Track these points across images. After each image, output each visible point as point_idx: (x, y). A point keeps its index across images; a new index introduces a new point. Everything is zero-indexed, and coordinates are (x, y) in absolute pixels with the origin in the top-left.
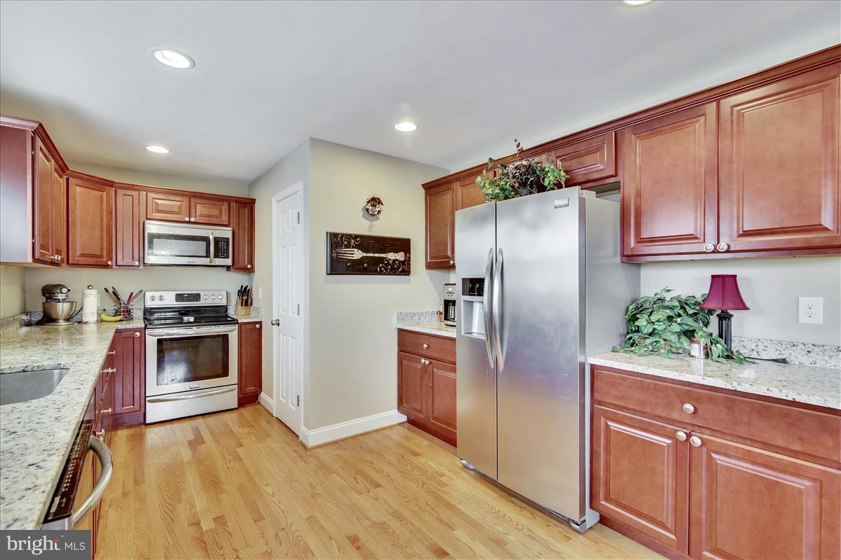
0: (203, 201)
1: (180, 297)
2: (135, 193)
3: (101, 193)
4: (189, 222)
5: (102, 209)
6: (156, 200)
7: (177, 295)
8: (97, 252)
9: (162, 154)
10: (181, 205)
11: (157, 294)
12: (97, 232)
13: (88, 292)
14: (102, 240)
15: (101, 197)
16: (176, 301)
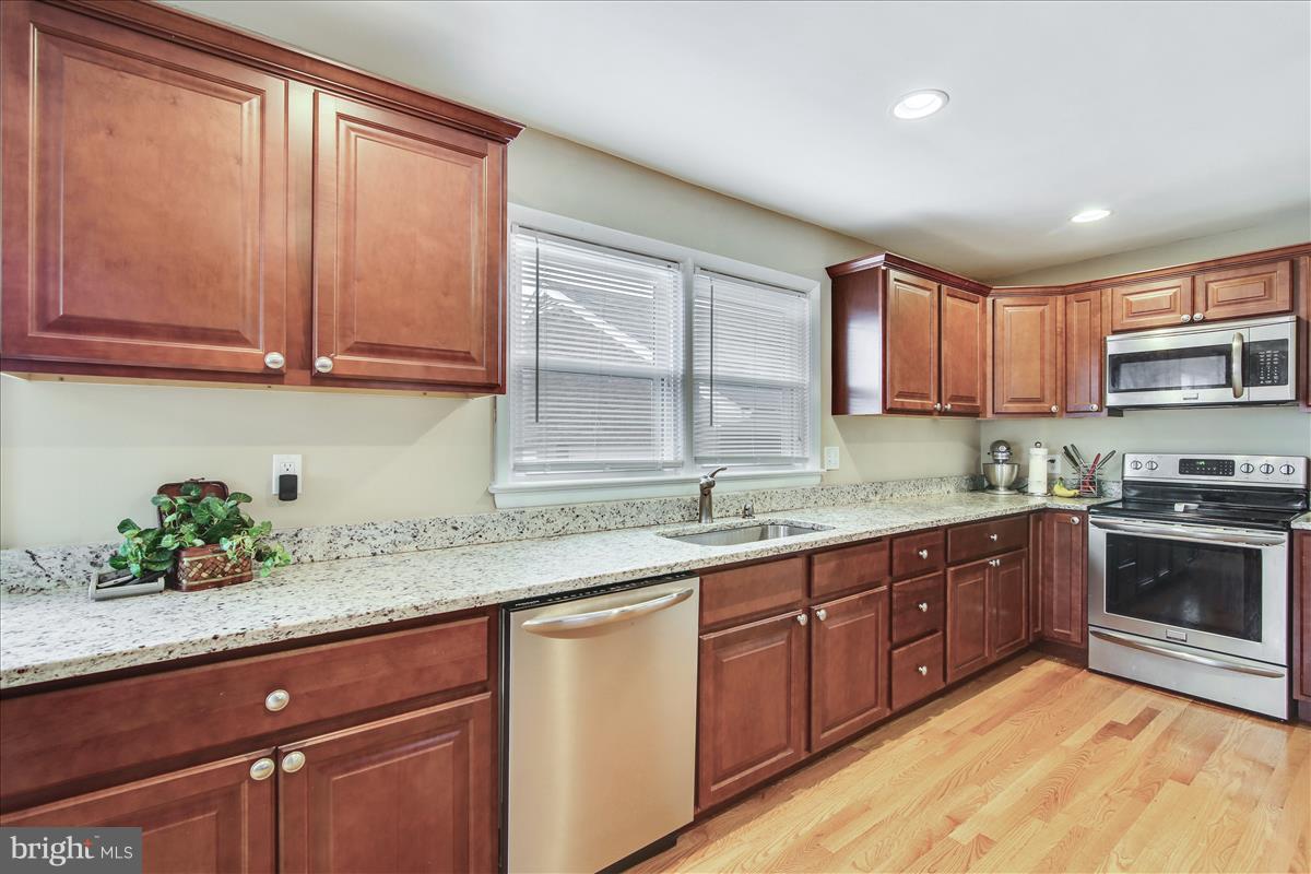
0: (1223, 274)
1: (1187, 466)
2: (1092, 294)
3: (1042, 308)
4: (1192, 322)
5: (1043, 331)
6: (1128, 297)
7: (1183, 462)
8: (1036, 394)
9: (1100, 220)
10: (1175, 294)
11: (1144, 459)
12: (1036, 365)
13: (1034, 451)
14: (1043, 376)
15: (1042, 315)
16: (1180, 472)
